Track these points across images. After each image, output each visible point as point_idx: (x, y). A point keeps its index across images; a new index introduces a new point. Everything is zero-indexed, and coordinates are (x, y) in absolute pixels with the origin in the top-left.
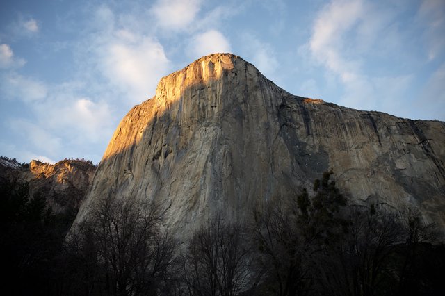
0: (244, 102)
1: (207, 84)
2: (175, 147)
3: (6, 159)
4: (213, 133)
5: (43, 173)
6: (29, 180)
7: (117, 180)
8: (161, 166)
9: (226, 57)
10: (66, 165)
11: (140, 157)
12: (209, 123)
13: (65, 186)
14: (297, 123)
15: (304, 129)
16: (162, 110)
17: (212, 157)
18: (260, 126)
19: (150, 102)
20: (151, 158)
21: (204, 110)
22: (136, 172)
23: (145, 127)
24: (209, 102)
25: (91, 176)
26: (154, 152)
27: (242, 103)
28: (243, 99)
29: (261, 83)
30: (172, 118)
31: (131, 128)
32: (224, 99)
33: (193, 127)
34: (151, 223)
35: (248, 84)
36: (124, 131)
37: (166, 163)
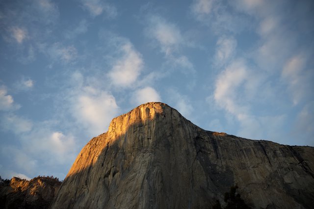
0: (171, 135)
1: (144, 123)
2: (121, 168)
4: (149, 157)
5: (20, 188)
7: (76, 194)
8: (110, 183)
9: (158, 105)
10: (39, 181)
11: (95, 175)
12: (146, 151)
13: (35, 198)
14: (209, 150)
15: (214, 154)
16: (113, 141)
17: (148, 176)
18: (182, 152)
19: (104, 135)
20: (103, 176)
21: (142, 141)
22: (91, 186)
23: (100, 153)
24: (146, 136)
25: (57, 190)
26: (105, 172)
27: (169, 136)
28: (170, 134)
29: (182, 122)
30: (120, 147)
31: (89, 154)
32: (156, 133)
33: (134, 153)
35: (173, 123)
36: (84, 156)
37: (114, 180)
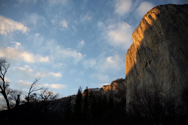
0: (174, 22)
1: (152, 25)
2: (152, 58)
3: (95, 89)
4: (167, 43)
5: (108, 89)
6: (105, 93)
7: (135, 81)
8: (150, 68)
9: (155, 9)
10: (114, 83)
11: (140, 69)
12: (162, 41)
13: (117, 91)
16: (139, 46)
17: (171, 54)
19: (133, 45)
20: (144, 67)
21: (157, 36)
22: (141, 75)
23: (136, 56)
24: (157, 32)
25: (125, 84)
26: (144, 64)
27: (174, 23)
30: (145, 47)
31: (131, 59)
32: (163, 27)
33: (156, 46)
34: (158, 93)
35: (172, 14)
36: (128, 61)
37: (152, 66)
